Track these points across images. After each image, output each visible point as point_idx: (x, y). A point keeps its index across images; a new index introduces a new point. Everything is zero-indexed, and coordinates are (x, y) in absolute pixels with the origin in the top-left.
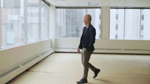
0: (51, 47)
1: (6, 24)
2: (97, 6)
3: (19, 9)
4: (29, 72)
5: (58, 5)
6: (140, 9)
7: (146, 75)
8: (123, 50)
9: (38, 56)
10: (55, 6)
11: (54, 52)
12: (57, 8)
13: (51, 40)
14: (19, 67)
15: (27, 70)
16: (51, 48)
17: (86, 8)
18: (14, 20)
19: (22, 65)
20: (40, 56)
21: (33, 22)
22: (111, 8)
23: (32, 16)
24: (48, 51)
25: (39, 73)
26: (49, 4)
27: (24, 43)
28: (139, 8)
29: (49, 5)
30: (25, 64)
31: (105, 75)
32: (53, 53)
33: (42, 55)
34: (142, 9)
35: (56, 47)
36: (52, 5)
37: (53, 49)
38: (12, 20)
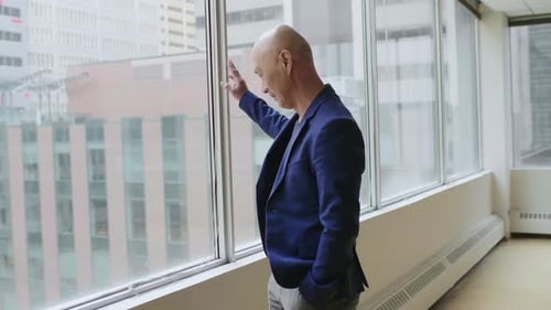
0: (494, 212)
3: (344, 46)
9: (438, 269)
10: (504, 14)
11: (508, 236)
12: (513, 22)
13: (493, 178)
16: (494, 218)
20: (447, 264)
21: (403, 100)
23: (398, 77)
29: (476, 11)
32: (502, 240)
33: (453, 257)
35: (517, 209)
36: (490, 12)
37: (501, 224)
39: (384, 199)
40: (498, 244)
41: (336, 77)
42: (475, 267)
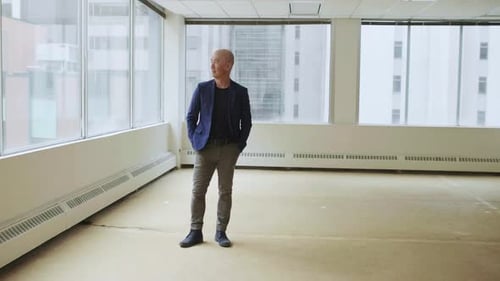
0: (169, 151)
1: (30, 74)
2: (317, 17)
4: (91, 229)
5: (190, 14)
6: (458, 27)
7: (458, 239)
8: (401, 158)
9: (125, 179)
10: (181, 16)
11: (179, 166)
12: (188, 22)
13: (169, 127)
14: (59, 210)
15: (87, 223)
16: (169, 154)
17: (283, 22)
18: (55, 62)
19: (71, 205)
20: (131, 176)
22: (363, 23)
24: (158, 162)
25: (121, 230)
26: (161, 10)
27: (78, 136)
28: (454, 23)
29: (162, 13)
30: (79, 201)
31: (329, 238)
32: (175, 169)
33: (135, 174)
34: (464, 27)
35: (186, 149)
36: (172, 13)
37: (174, 158)
38: (51, 62)
39: (90, 134)
40: (171, 170)
41: (61, 44)
42: (152, 182)
